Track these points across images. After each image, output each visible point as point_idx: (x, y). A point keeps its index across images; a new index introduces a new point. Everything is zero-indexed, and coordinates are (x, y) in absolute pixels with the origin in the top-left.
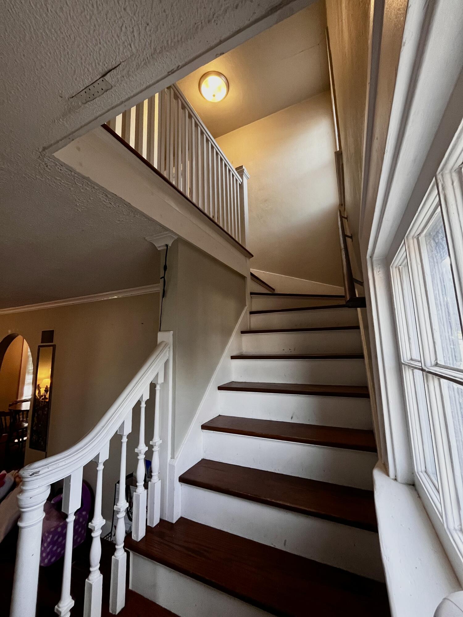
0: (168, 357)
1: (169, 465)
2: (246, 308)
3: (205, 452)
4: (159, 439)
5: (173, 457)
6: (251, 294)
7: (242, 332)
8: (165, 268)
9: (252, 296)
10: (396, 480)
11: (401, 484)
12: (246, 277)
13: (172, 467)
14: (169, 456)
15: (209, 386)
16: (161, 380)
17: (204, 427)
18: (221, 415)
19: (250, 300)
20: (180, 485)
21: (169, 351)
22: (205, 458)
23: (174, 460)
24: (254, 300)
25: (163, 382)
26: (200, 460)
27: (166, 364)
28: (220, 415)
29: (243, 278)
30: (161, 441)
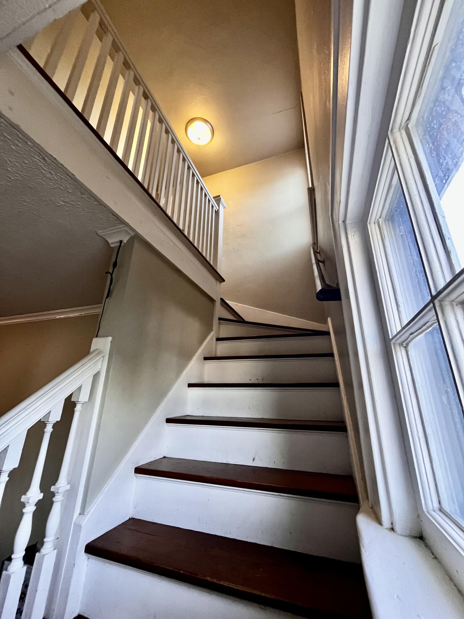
0: (100, 369)
1: (75, 524)
2: (212, 333)
3: (135, 508)
4: (67, 483)
5: (82, 513)
6: (220, 319)
7: (206, 359)
8: (115, 265)
9: (221, 322)
10: (392, 529)
11: (402, 537)
12: (215, 301)
13: (78, 527)
14: (78, 510)
15: (154, 416)
16: (83, 397)
17: (139, 470)
18: (166, 456)
19: (218, 326)
20: (87, 558)
21: (103, 360)
22: (133, 517)
23: (82, 517)
24: (222, 327)
25: (87, 401)
26: (126, 520)
27: (96, 376)
28: (164, 457)
29: (212, 300)
30: (68, 487)
